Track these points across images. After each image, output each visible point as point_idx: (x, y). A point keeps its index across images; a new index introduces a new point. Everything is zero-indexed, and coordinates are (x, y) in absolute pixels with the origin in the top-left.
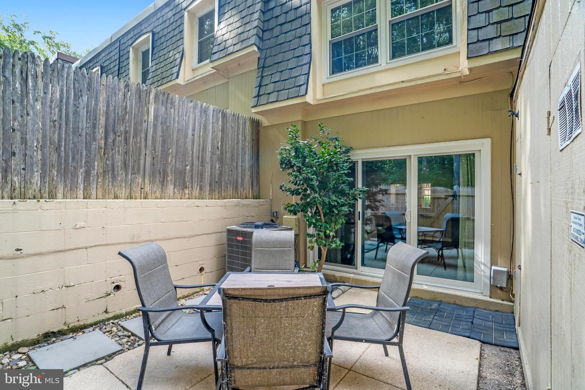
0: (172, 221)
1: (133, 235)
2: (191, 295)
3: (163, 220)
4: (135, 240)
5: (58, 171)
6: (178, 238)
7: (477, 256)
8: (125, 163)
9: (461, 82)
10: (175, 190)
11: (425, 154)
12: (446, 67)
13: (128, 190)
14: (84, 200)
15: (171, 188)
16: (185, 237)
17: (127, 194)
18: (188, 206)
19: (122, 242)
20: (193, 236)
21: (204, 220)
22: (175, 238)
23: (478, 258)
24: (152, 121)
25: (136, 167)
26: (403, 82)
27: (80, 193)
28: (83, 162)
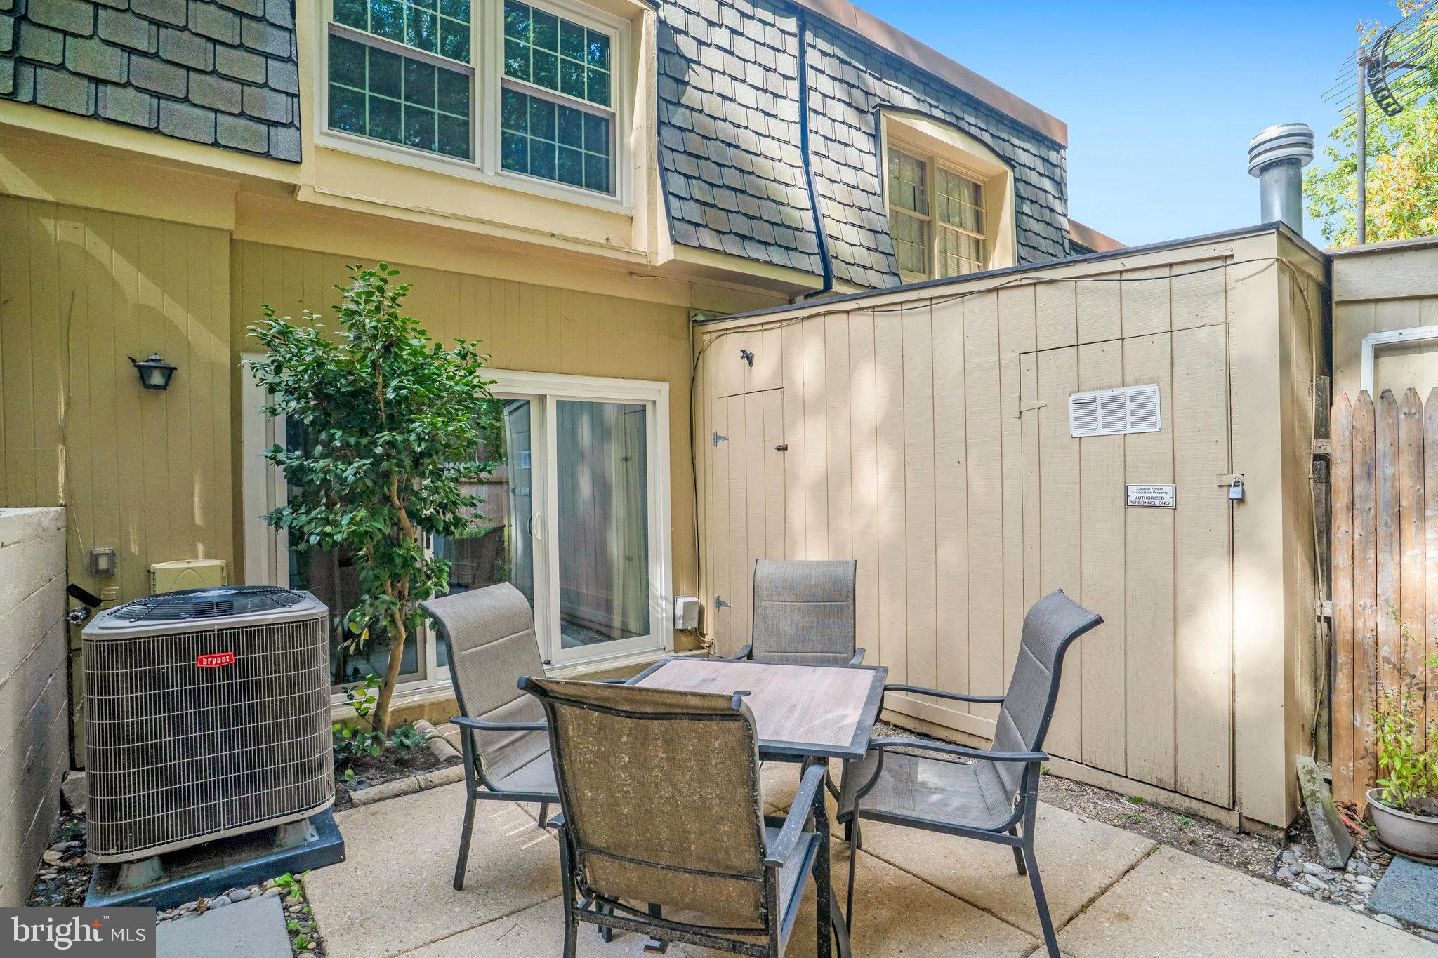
7: (653, 586)
9: (631, 273)
11: (571, 397)
12: (610, 236)
23: (655, 591)
26: (553, 235)
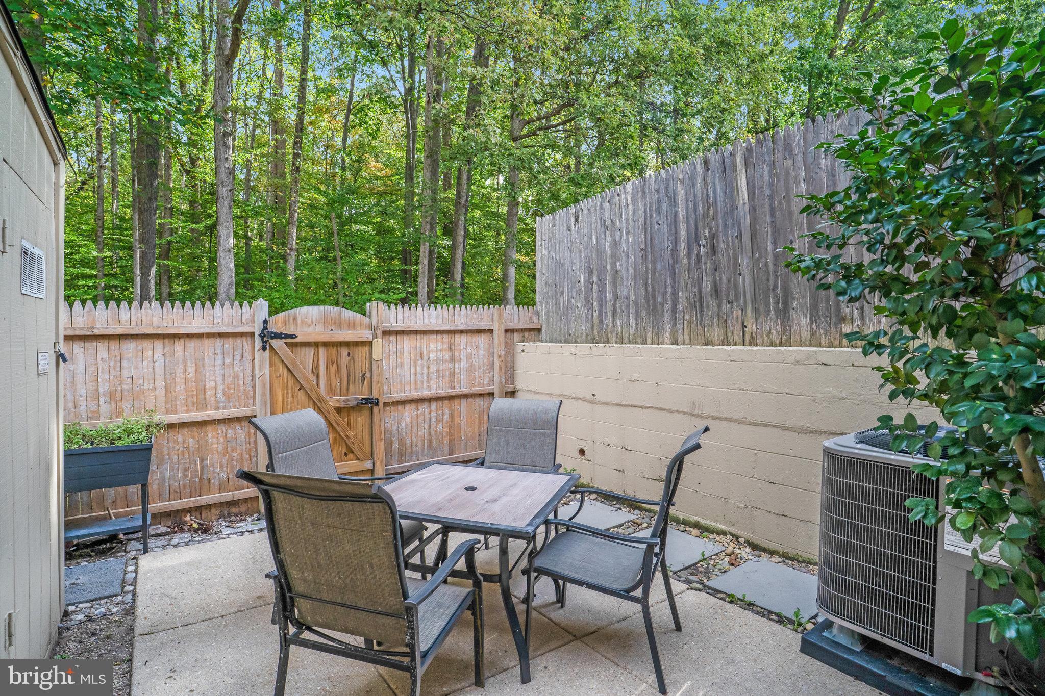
0: (760, 389)
1: (694, 404)
2: (803, 562)
3: (742, 386)
4: (696, 412)
5: (647, 310)
6: (773, 426)
8: (716, 286)
10: (814, 326)
13: (722, 331)
14: (673, 347)
15: (802, 324)
16: (789, 429)
17: (721, 337)
18: (797, 362)
19: (679, 409)
20: (811, 432)
21: (843, 398)
22: (766, 425)
24: (746, 201)
25: (732, 290)
27: (667, 336)
28: (669, 294)
